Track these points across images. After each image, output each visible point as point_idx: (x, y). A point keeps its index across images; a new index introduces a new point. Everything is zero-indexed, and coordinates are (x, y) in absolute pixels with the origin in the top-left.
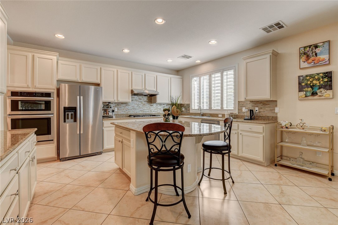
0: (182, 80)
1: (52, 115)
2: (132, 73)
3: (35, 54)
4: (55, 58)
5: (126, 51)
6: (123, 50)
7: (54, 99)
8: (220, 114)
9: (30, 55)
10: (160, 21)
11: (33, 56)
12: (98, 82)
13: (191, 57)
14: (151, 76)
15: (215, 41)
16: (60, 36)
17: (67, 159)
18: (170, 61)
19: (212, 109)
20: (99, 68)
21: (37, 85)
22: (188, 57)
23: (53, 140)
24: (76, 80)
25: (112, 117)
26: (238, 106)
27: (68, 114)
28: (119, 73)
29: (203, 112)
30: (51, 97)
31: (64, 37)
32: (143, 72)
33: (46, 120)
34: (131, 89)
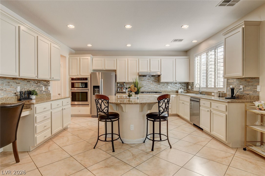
0: (188, 59)
1: (88, 90)
2: (139, 59)
3: (81, 57)
4: (89, 58)
5: (129, 45)
6: (126, 45)
7: (89, 82)
8: (213, 92)
9: (78, 58)
10: (128, 27)
11: (80, 58)
12: (115, 69)
13: (183, 40)
14: (155, 60)
15: (187, 26)
16: (90, 45)
17: (95, 116)
18: (168, 45)
19: (208, 87)
20: (116, 59)
21: (82, 74)
22: (181, 40)
23: (89, 105)
24: (102, 69)
25: (126, 93)
26: (227, 84)
27: (96, 90)
28: (129, 61)
29: (202, 90)
30: (87, 80)
31: (91, 46)
32: (148, 58)
33: (85, 93)
34: (138, 72)
